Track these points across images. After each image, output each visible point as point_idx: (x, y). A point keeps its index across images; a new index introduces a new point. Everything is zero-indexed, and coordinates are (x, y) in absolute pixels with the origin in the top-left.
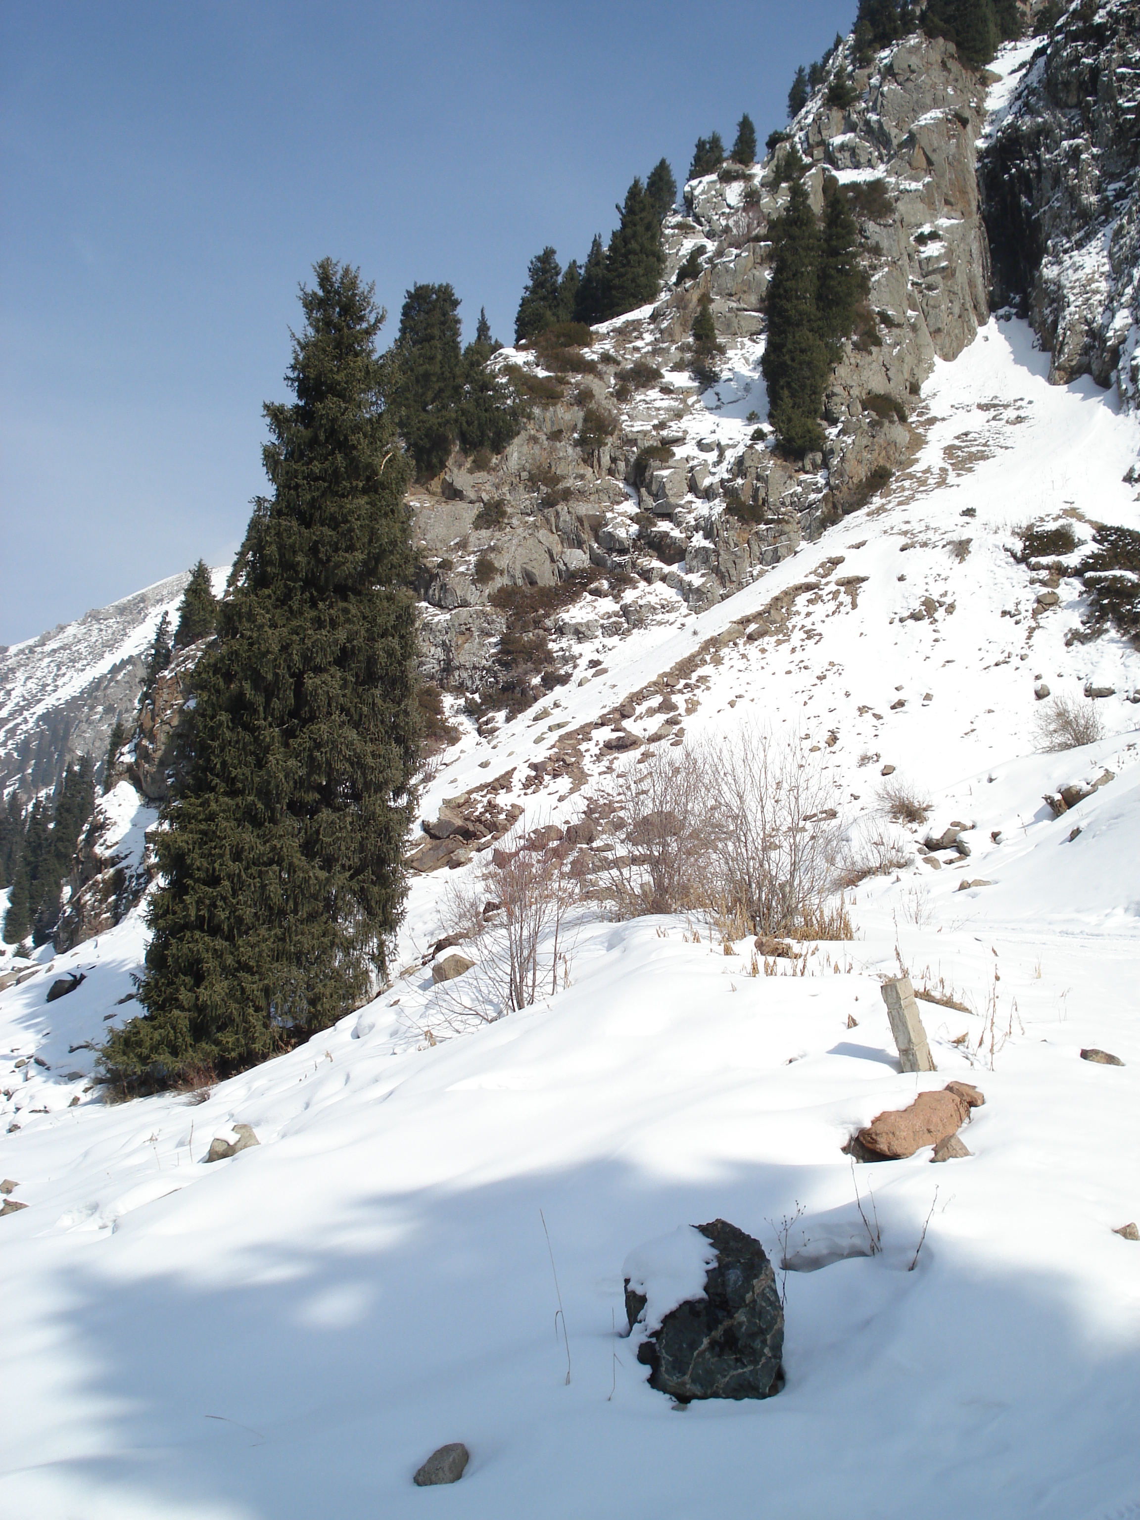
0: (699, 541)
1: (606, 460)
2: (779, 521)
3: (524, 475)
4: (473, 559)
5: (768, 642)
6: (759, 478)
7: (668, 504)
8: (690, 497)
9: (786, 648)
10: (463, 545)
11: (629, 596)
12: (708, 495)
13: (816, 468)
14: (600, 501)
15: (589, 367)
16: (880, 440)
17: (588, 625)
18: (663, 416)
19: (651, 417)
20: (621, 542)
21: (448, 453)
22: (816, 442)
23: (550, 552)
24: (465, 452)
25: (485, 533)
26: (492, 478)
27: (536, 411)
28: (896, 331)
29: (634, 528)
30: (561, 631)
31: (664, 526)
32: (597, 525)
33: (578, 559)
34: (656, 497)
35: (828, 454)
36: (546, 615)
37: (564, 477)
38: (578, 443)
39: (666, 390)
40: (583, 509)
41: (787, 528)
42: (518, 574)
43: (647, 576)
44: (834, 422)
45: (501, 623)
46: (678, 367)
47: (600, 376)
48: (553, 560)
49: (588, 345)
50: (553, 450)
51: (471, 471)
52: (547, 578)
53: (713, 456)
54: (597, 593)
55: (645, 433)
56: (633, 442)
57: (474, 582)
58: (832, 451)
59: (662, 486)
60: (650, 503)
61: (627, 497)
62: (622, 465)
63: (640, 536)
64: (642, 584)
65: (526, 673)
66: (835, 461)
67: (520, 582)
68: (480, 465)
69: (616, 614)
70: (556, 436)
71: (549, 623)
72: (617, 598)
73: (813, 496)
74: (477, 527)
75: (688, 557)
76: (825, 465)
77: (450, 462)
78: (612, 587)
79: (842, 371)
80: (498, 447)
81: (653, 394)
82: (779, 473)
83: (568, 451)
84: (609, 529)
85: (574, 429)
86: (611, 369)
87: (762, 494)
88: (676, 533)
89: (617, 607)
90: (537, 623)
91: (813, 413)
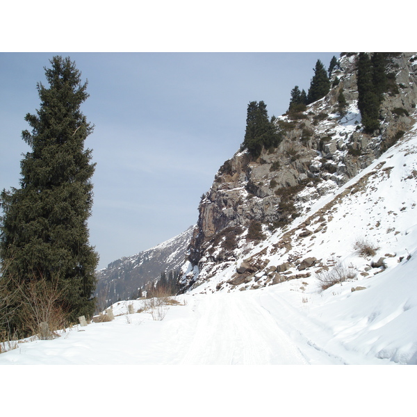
0: (340, 164)
1: (310, 144)
2: (366, 154)
3: (285, 153)
4: (269, 181)
5: (358, 193)
6: (358, 141)
7: (330, 154)
8: (337, 151)
9: (365, 194)
10: (266, 177)
11: (319, 185)
12: (342, 149)
13: (378, 135)
14: (309, 157)
15: (305, 117)
16: (399, 122)
17: (306, 197)
18: (328, 127)
19: (324, 129)
20: (316, 169)
21: (261, 150)
22: (377, 127)
23: (294, 175)
24: (266, 149)
25: (273, 172)
26: (275, 156)
27: (287, 132)
28: (405, 89)
29: (321, 164)
30: (298, 200)
31: (330, 162)
32: (309, 164)
33: (303, 176)
34: (326, 153)
35: (381, 130)
36: (293, 196)
37: (297, 152)
38: (301, 140)
39: (329, 120)
40: (304, 160)
41: (369, 156)
42: (284, 184)
43: (325, 178)
44: (382, 119)
45: (279, 200)
46: (333, 112)
47: (308, 119)
48: (296, 178)
49: (305, 111)
50: (294, 144)
51: (268, 154)
52: (294, 183)
53: (344, 137)
54: (310, 186)
55: (322, 134)
56: (319, 137)
57: (270, 188)
58: (382, 129)
59: (328, 149)
60: (325, 155)
61: (318, 155)
62: (316, 145)
63: (322, 166)
64: (324, 181)
65: (287, 215)
66: (383, 131)
67: (285, 186)
68: (271, 152)
69: (315, 192)
70: (294, 139)
71: (294, 198)
72: (316, 187)
73: (377, 144)
74: (271, 171)
75: (337, 170)
76: (380, 133)
77: (262, 153)
78: (314, 183)
79: (385, 103)
80: (276, 145)
81: (325, 121)
82: (365, 138)
83: (298, 143)
84: (312, 165)
85: (300, 136)
86: (312, 116)
87: (360, 146)
88: (333, 163)
89: (316, 190)
90: (291, 198)
91: (376, 118)
